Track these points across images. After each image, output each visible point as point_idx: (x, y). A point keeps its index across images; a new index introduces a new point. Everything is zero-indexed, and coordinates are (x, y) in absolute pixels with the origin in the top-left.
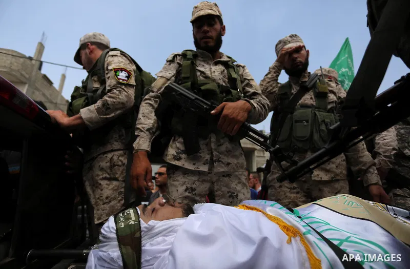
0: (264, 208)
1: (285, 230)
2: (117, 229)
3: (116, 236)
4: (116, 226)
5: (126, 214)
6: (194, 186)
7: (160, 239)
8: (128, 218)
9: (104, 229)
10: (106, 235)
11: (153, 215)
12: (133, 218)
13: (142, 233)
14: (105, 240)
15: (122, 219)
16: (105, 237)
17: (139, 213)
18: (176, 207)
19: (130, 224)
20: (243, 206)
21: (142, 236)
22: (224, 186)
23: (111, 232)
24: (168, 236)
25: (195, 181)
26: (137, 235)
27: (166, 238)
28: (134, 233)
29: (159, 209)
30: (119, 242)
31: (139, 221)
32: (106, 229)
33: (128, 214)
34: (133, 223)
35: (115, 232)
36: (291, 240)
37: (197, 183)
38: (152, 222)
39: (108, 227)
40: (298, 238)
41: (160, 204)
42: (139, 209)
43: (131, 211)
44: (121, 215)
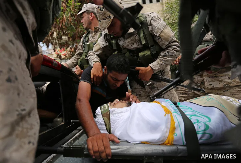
0: (161, 103)
1: (166, 111)
2: (101, 111)
3: (101, 114)
7: (117, 115)
8: (105, 107)
11: (114, 106)
12: (107, 107)
13: (110, 112)
15: (103, 108)
16: (97, 114)
18: (123, 103)
21: (110, 114)
26: (108, 113)
27: (119, 115)
28: (107, 113)
29: (116, 104)
30: (102, 116)
31: (109, 108)
34: (107, 109)
36: (165, 115)
38: (113, 109)
40: (169, 115)
41: (117, 102)
42: (109, 104)
43: (106, 105)
44: (102, 106)
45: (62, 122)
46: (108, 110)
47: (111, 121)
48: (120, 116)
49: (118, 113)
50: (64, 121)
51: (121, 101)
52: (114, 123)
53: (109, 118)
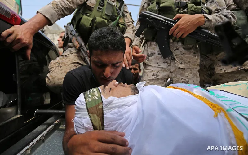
2: (86, 103)
3: (86, 108)
4: (86, 101)
5: (91, 92)
6: (158, 74)
7: (116, 110)
8: (93, 95)
9: (77, 102)
10: (79, 107)
11: (110, 93)
12: (97, 95)
13: (104, 106)
14: (78, 110)
15: (89, 95)
16: (78, 108)
17: (101, 91)
18: (126, 87)
19: (95, 99)
20: (171, 87)
21: (104, 108)
22: (179, 75)
23: (82, 105)
24: (121, 108)
25: (159, 70)
26: (100, 107)
27: (120, 110)
29: (114, 89)
30: (88, 112)
31: (101, 98)
32: (78, 102)
33: (93, 92)
34: (97, 98)
35: (85, 105)
36: (217, 115)
37: (160, 71)
38: (110, 98)
39: (80, 101)
40: (222, 114)
41: (115, 85)
42: (101, 88)
43: (95, 90)
44: (88, 92)
45: (17, 113)
46: (100, 102)
47: (105, 122)
48: (123, 112)
49: (120, 107)
50: (19, 112)
51: (122, 84)
52: (111, 126)
53: (101, 115)
